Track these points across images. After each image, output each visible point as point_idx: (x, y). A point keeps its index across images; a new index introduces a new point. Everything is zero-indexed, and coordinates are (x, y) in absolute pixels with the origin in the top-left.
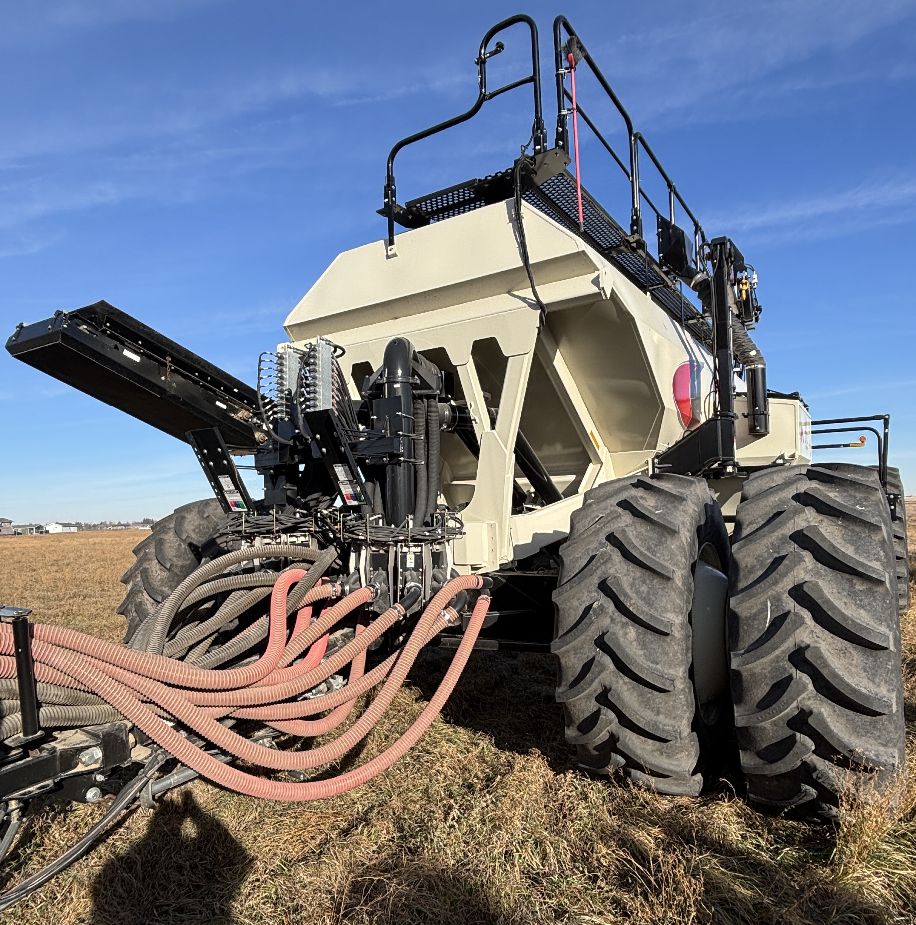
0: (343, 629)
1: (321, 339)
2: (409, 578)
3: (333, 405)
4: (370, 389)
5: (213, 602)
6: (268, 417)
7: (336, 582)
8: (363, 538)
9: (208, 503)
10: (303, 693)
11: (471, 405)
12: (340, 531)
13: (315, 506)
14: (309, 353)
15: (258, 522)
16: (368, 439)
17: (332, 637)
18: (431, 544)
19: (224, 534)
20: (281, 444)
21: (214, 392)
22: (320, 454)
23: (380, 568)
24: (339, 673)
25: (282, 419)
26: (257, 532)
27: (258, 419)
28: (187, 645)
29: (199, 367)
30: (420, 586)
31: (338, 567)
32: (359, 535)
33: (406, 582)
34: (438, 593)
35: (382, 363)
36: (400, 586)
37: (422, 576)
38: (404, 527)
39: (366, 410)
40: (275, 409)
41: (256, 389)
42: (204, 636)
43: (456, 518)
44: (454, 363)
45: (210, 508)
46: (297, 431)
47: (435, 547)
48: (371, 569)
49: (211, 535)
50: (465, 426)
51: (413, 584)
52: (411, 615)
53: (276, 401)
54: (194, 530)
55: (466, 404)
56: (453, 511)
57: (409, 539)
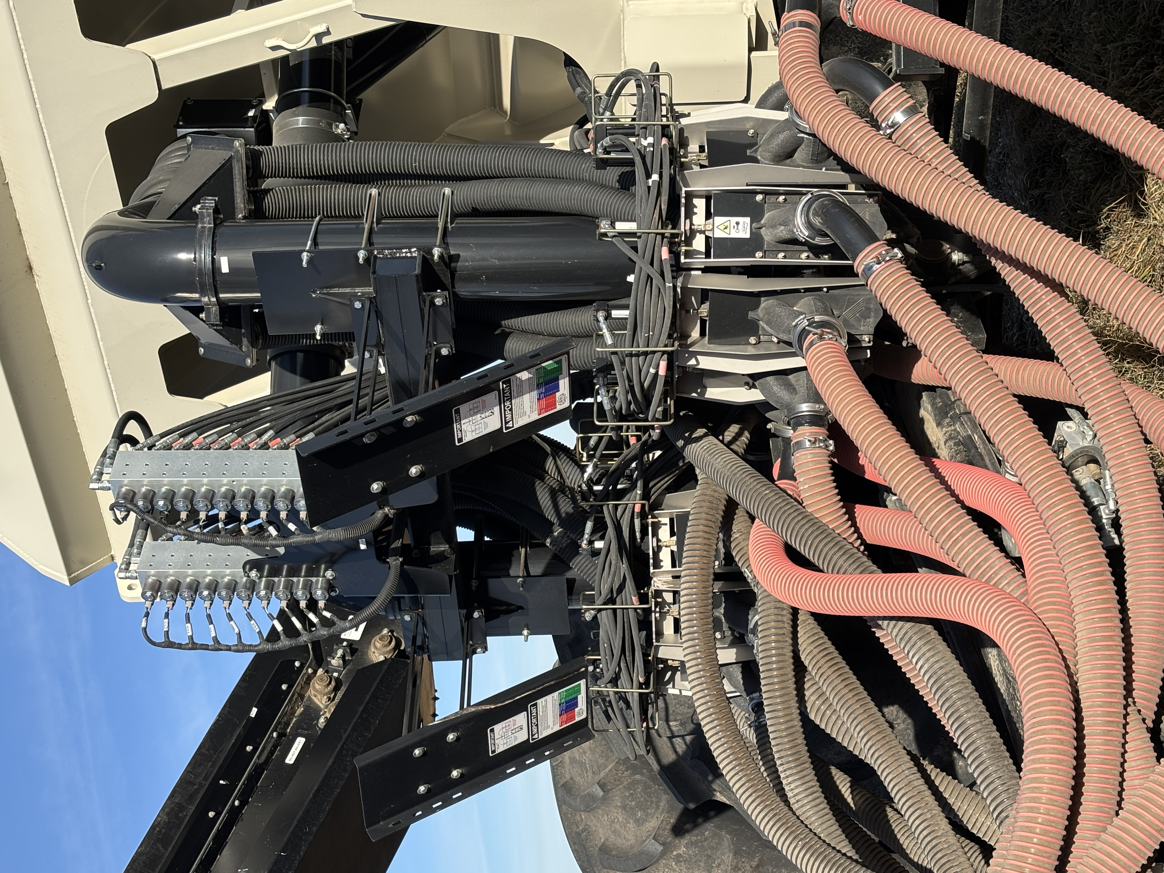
0: (922, 421)
1: (99, 480)
2: (782, 232)
3: (286, 447)
4: (239, 343)
5: (834, 770)
6: (325, 622)
7: (787, 441)
8: (663, 365)
9: (565, 786)
10: (1100, 528)
11: (274, 48)
12: (645, 429)
13: (574, 500)
14: (139, 511)
15: (617, 651)
16: (380, 348)
17: (943, 452)
18: (683, 166)
19: (649, 741)
20: (398, 590)
21: (259, 770)
22: (425, 483)
23: (751, 315)
24: (1048, 432)
25: (330, 586)
26: (645, 655)
27: (332, 653)
28: (952, 837)
29: (192, 808)
30: (805, 199)
31: (746, 434)
32: (656, 374)
33: (794, 241)
34: (830, 144)
35: (160, 307)
36: (804, 258)
37: (778, 194)
38: (635, 249)
39: (300, 356)
40: (303, 604)
41: (250, 656)
42: (928, 793)
43: (608, 94)
44: (151, 97)
45: (578, 779)
46: (363, 547)
47: (691, 157)
48: (752, 340)
49: (653, 779)
50: (338, 64)
51: (799, 220)
52: (891, 227)
53: (279, 604)
54: (639, 822)
55: (274, 61)
56: (588, 104)
57: (668, 231)
